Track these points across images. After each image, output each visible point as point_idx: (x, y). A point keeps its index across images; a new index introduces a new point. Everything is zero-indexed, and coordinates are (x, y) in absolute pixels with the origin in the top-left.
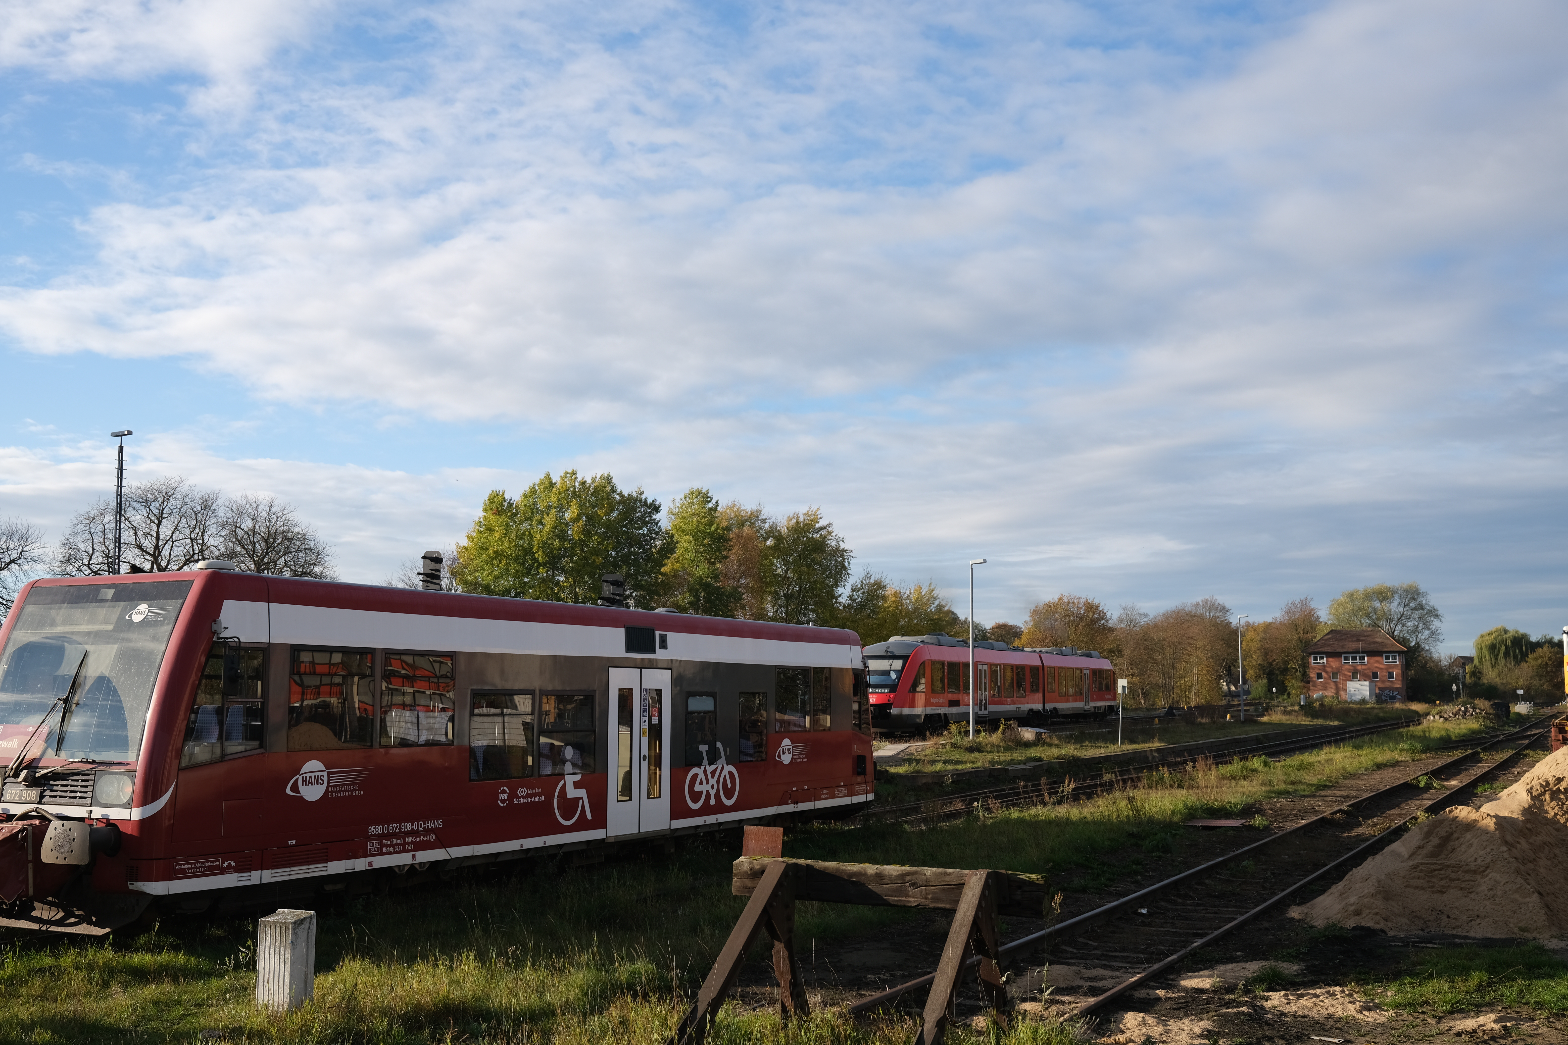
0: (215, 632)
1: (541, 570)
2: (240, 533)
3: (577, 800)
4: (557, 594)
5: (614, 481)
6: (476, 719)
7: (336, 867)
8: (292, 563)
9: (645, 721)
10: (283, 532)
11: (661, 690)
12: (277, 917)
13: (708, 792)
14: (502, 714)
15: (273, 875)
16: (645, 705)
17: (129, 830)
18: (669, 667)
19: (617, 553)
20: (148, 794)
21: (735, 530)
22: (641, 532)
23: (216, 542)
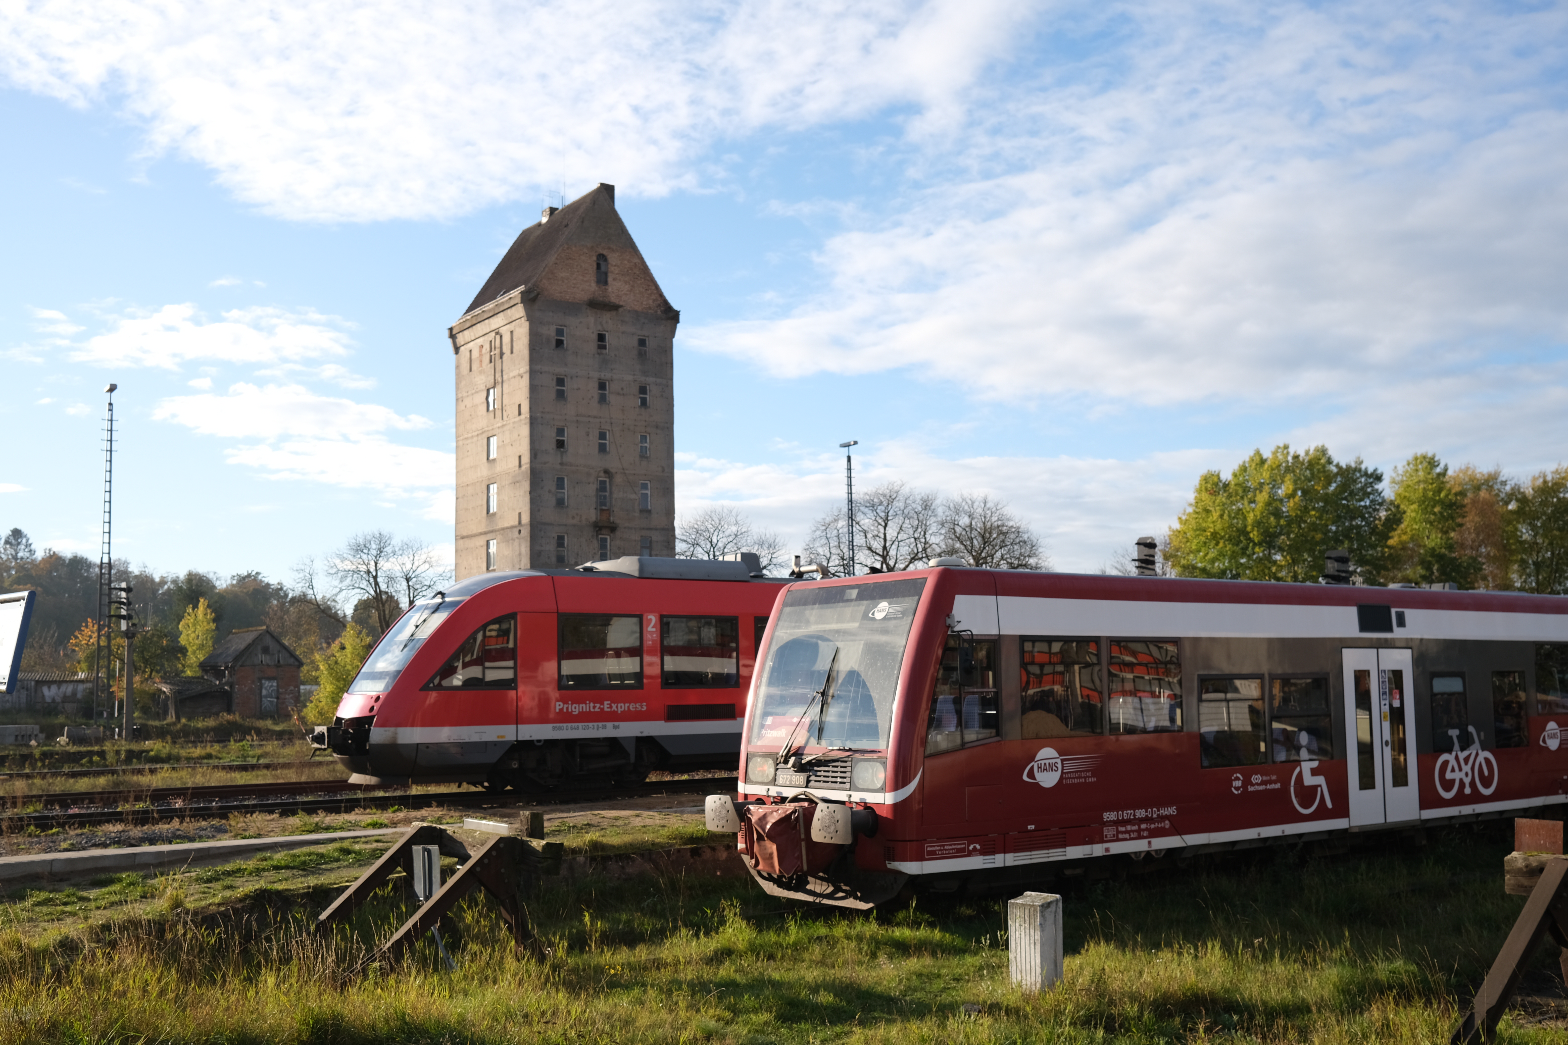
0: (949, 626)
1: (1257, 549)
2: (958, 529)
3: (1314, 788)
4: (1274, 573)
5: (1329, 453)
6: (1204, 704)
7: (1075, 852)
8: (1008, 556)
9: (1385, 705)
10: (998, 526)
11: (1400, 672)
12: (1025, 899)
13: (1461, 780)
14: (1228, 701)
15: (1014, 859)
16: (1384, 687)
17: (884, 813)
18: (1409, 646)
19: (1337, 527)
20: (899, 779)
21: (1470, 495)
22: (1362, 503)
23: (937, 539)
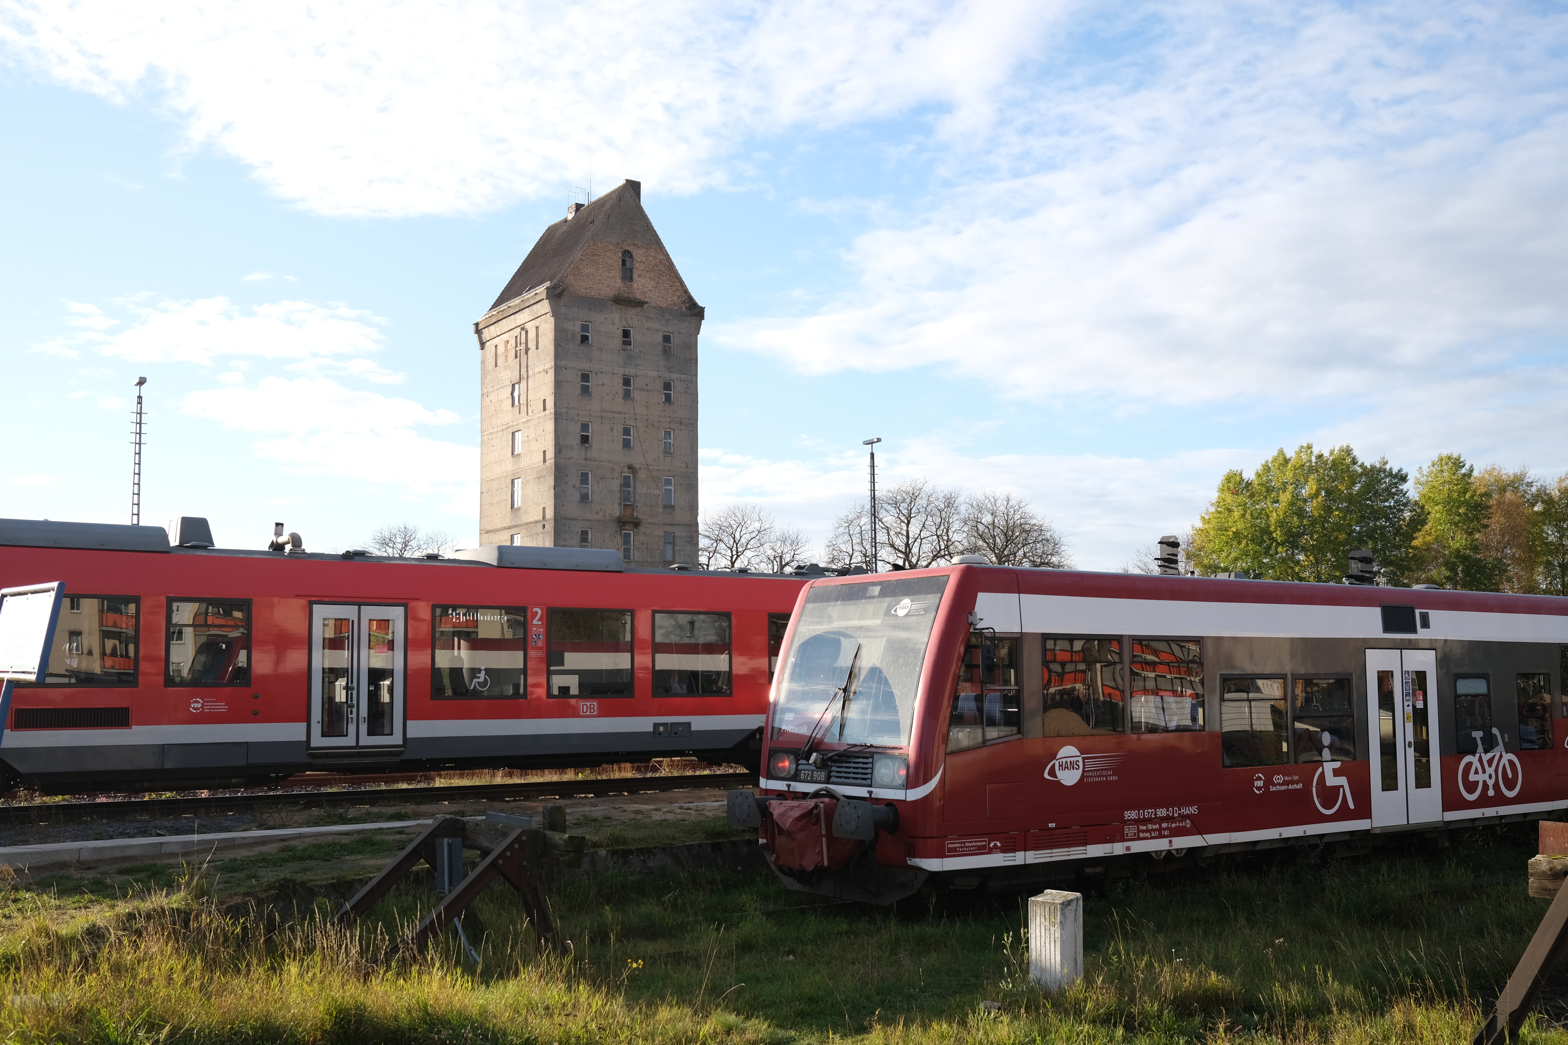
0: (971, 624)
1: (1280, 549)
2: (981, 527)
3: (1337, 788)
4: (1298, 573)
5: (1355, 453)
6: (1227, 703)
7: (1096, 851)
8: (1031, 554)
9: (1408, 706)
10: (1021, 525)
11: (1424, 673)
12: (1045, 897)
13: (1485, 782)
14: (1250, 700)
15: (1036, 856)
16: (1408, 688)
17: (905, 810)
18: (1433, 647)
19: (1362, 527)
20: (920, 776)
21: (1495, 496)
22: (1387, 504)
23: (959, 537)
